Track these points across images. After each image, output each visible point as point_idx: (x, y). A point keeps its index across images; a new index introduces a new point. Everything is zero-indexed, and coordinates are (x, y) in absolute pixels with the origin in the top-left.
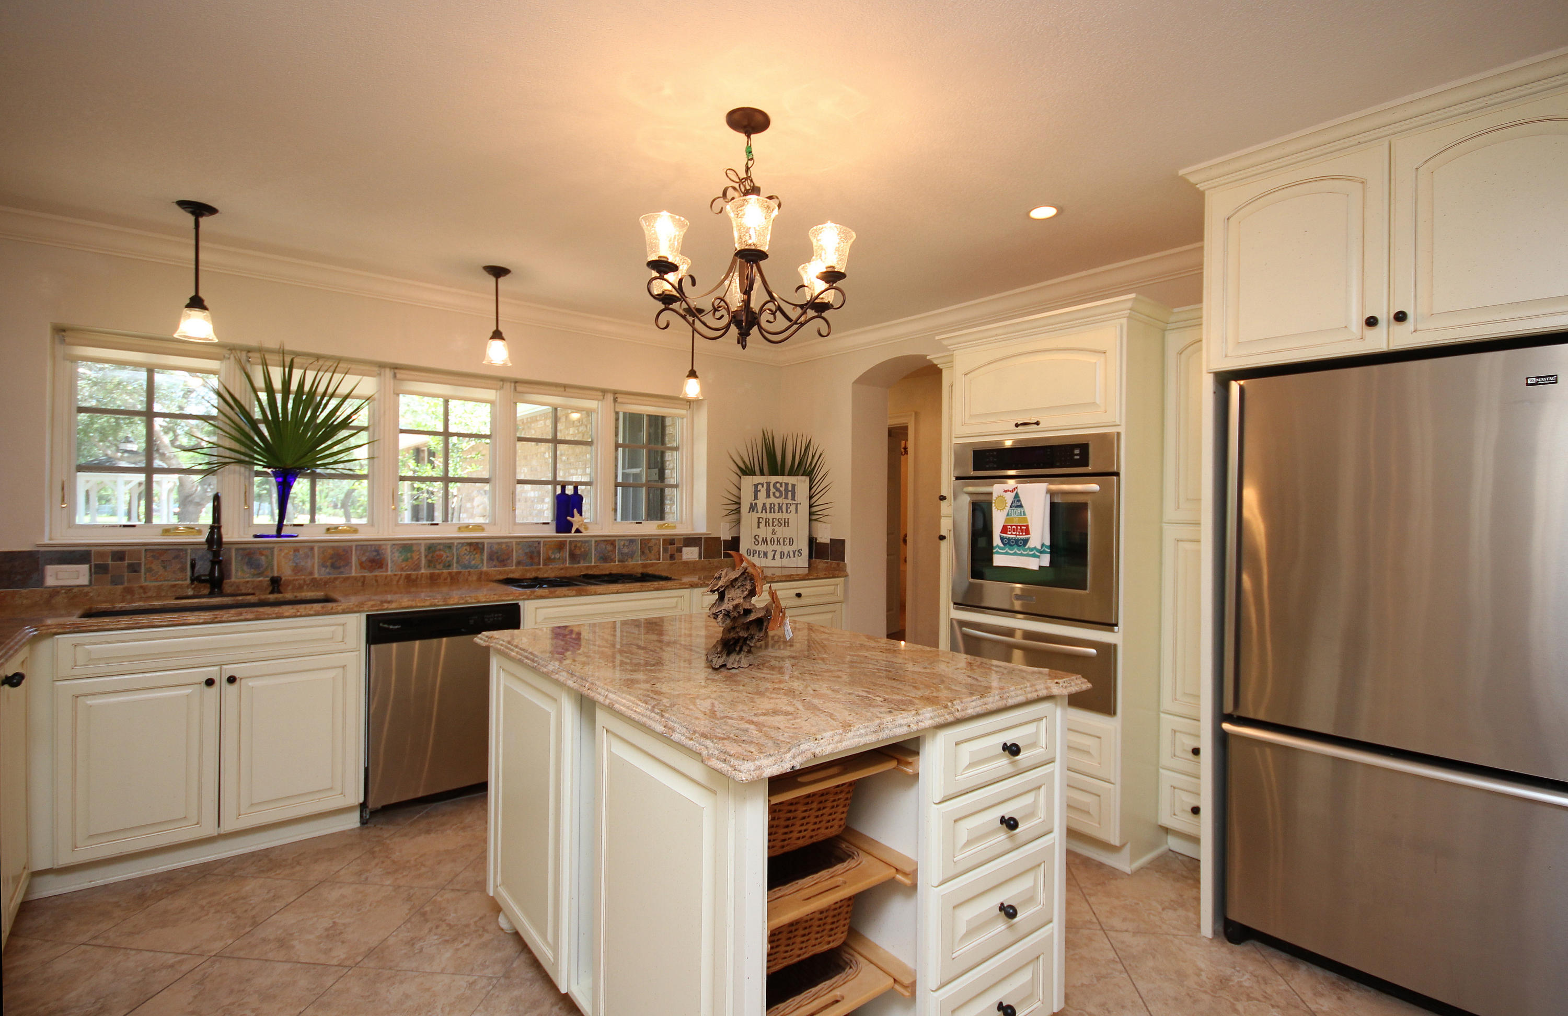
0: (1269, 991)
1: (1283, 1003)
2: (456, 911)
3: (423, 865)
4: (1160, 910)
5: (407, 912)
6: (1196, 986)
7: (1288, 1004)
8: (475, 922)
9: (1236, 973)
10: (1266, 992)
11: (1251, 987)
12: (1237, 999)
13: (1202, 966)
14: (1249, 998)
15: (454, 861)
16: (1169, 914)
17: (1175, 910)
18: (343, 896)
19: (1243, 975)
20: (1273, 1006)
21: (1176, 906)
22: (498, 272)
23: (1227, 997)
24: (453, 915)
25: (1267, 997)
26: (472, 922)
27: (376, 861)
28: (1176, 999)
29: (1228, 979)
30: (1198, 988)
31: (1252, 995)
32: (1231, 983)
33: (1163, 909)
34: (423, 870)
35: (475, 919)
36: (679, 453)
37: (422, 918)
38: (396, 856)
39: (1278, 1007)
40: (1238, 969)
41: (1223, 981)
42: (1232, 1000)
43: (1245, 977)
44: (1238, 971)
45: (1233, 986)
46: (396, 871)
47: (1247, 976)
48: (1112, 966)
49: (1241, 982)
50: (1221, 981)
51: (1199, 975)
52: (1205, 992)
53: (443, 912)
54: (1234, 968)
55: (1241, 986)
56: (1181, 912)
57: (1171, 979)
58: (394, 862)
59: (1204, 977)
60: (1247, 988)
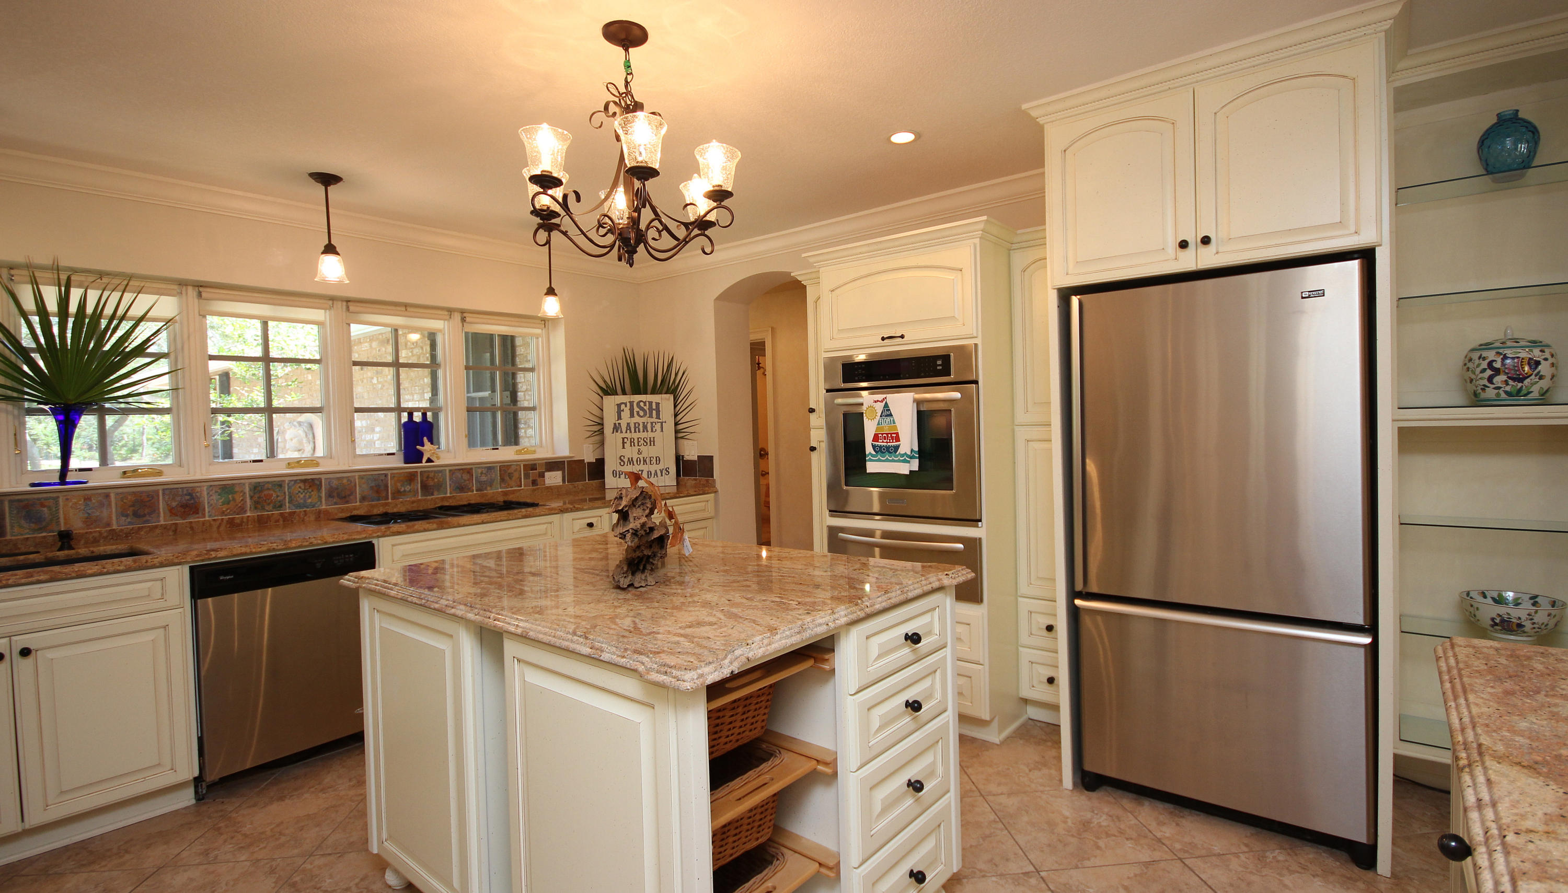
0: (1122, 826)
1: (1134, 835)
2: (331, 877)
3: (281, 834)
4: (1027, 771)
5: (273, 885)
6: (1064, 832)
7: (1139, 835)
8: (357, 885)
9: (1095, 816)
10: (1120, 828)
11: (1108, 826)
12: (1098, 838)
13: (1067, 813)
14: (1108, 835)
15: (318, 825)
16: (1036, 774)
17: (1040, 770)
18: (191, 880)
19: (1101, 816)
20: (1127, 839)
21: (1040, 766)
22: (327, 180)
23: (1091, 838)
24: (328, 881)
25: (1121, 832)
26: (352, 884)
27: (224, 837)
28: (1049, 845)
29: (1089, 822)
30: (1066, 833)
31: (1109, 832)
32: (1092, 825)
33: (1030, 771)
34: (283, 839)
35: (357, 880)
36: (535, 374)
37: (293, 890)
38: (247, 829)
39: (1131, 839)
40: (1096, 812)
41: (1086, 824)
42: (1094, 839)
43: (1103, 818)
44: (1097, 814)
45: (1094, 827)
46: (251, 845)
47: (1104, 817)
48: (994, 826)
49: (1100, 822)
50: (1084, 824)
51: (1065, 822)
52: (1073, 836)
53: (317, 879)
54: (1093, 812)
55: (1100, 826)
56: (1045, 771)
57: (1044, 829)
58: (246, 836)
59: (1070, 822)
60: (1105, 827)
